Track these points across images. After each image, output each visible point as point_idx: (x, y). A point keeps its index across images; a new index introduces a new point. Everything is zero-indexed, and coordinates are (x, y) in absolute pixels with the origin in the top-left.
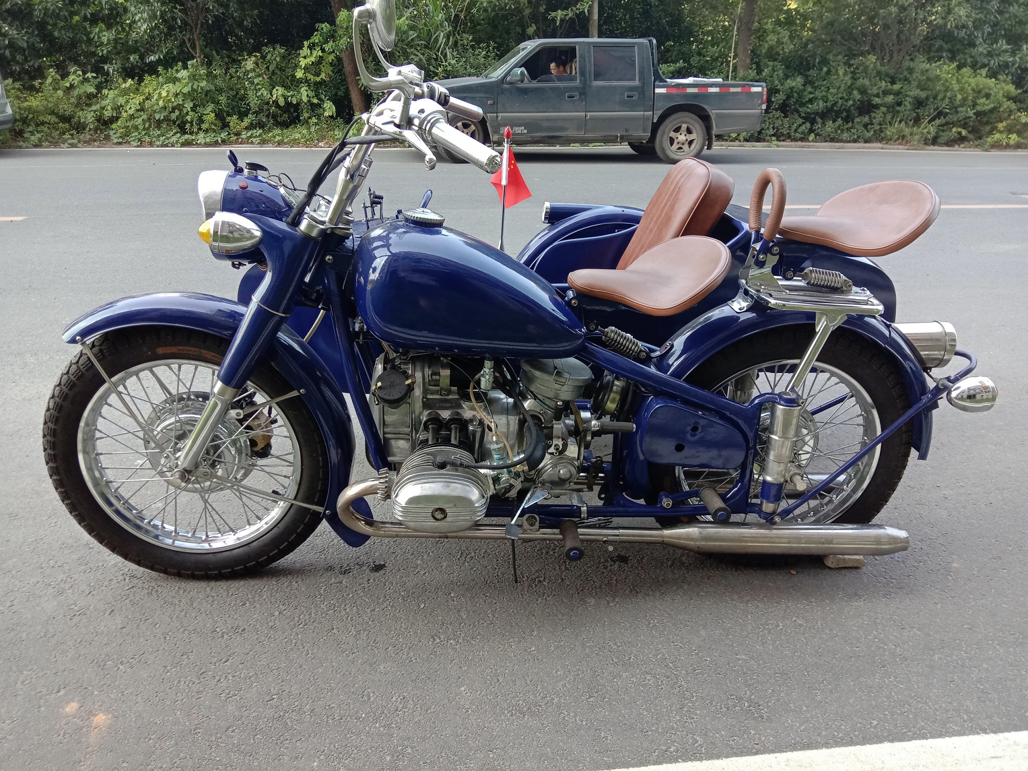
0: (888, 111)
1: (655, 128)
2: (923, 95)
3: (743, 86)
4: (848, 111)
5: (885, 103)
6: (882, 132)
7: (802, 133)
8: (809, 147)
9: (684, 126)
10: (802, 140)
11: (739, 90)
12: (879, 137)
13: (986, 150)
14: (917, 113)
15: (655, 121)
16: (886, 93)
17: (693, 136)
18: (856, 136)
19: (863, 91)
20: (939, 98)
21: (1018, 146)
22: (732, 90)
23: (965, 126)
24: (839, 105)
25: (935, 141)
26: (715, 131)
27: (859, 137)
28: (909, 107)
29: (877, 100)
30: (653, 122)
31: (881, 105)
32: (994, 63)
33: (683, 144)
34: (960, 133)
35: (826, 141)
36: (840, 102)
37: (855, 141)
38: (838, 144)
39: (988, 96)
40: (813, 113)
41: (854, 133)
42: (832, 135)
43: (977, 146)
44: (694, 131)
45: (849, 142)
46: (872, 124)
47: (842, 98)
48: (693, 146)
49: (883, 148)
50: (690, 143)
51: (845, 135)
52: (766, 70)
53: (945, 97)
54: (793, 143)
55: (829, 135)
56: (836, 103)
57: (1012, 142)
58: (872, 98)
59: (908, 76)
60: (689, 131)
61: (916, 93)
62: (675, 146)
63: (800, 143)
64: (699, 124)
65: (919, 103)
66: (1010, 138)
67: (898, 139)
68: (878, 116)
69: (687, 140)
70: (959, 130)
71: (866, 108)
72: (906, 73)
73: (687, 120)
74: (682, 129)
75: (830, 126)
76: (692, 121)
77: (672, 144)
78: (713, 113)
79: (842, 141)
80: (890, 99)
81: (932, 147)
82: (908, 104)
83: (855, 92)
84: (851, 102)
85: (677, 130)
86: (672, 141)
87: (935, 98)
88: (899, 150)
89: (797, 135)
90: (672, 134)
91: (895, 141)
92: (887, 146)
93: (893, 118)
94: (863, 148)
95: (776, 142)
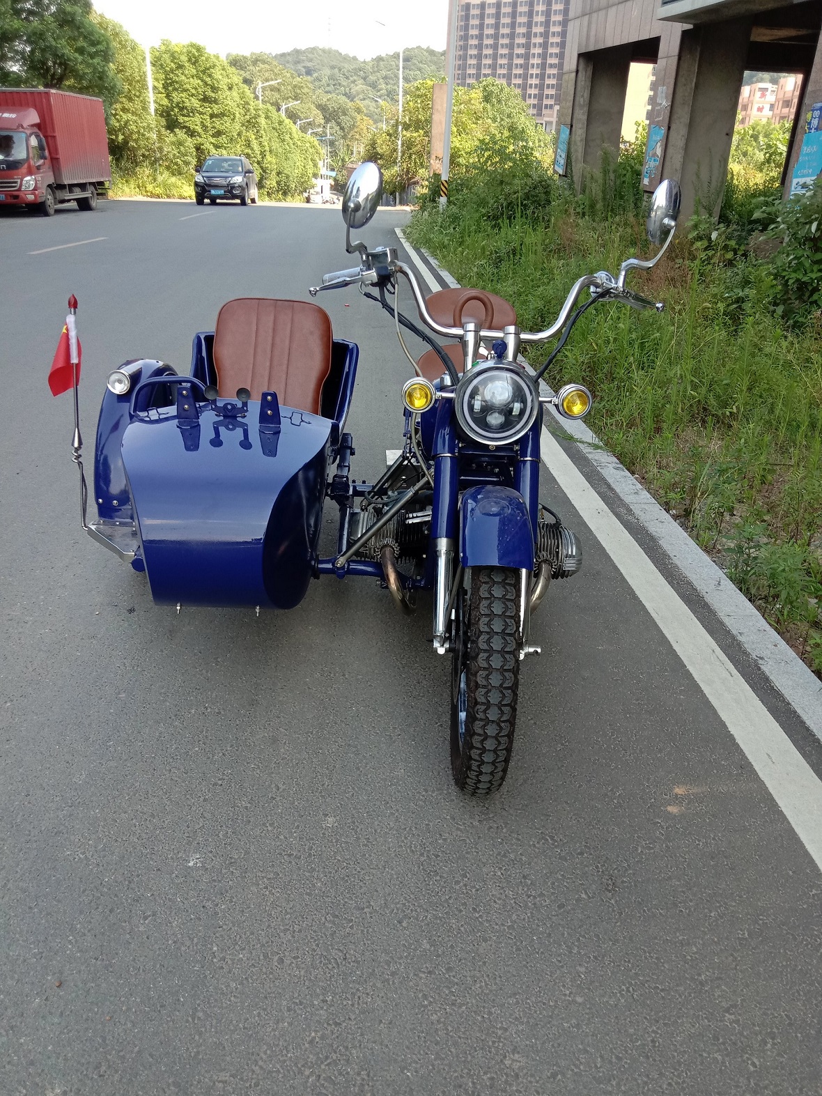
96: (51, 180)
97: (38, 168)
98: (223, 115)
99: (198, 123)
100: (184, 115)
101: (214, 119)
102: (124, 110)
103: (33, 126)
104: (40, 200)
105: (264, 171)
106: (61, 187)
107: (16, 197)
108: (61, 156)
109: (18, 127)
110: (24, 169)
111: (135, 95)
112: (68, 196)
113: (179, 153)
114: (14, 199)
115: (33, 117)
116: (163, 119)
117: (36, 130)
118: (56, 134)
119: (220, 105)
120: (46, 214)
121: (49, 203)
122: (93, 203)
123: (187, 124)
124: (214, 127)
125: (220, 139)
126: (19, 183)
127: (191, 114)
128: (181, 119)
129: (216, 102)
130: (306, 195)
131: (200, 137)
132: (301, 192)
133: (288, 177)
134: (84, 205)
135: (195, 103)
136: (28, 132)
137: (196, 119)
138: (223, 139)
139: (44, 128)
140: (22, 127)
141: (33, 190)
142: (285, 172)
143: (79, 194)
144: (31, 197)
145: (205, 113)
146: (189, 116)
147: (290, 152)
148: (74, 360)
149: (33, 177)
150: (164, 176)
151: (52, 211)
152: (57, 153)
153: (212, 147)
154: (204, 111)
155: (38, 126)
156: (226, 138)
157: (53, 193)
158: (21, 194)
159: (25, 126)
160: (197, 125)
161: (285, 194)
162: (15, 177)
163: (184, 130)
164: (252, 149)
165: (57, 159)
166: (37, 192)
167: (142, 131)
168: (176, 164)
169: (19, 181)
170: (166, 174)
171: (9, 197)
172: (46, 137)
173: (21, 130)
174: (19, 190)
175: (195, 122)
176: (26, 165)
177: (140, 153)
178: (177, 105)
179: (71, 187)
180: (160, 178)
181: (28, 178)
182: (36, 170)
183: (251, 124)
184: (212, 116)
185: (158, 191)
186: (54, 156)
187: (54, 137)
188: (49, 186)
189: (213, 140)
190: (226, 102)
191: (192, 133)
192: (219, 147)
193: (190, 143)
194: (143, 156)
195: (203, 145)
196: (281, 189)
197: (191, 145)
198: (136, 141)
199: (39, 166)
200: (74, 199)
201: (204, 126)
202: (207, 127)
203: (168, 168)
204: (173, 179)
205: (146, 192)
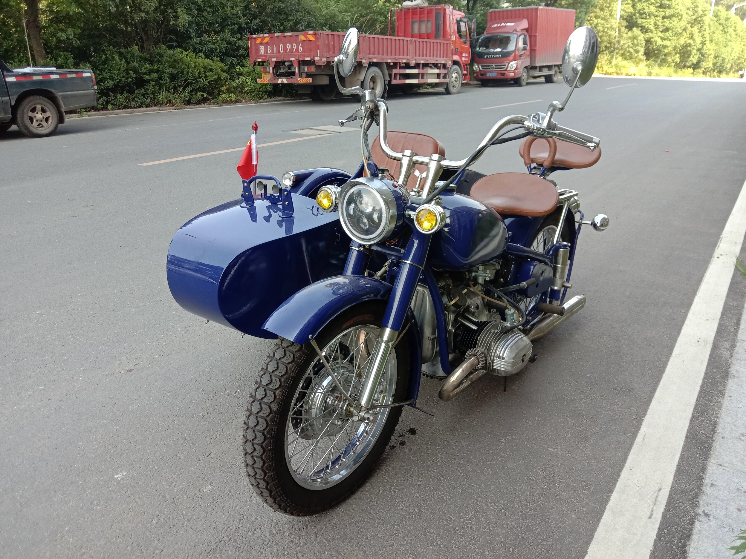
0: (156, 85)
1: (14, 109)
2: (175, 71)
3: (77, 73)
4: (129, 85)
5: (153, 79)
6: (155, 98)
7: (102, 104)
8: (110, 114)
9: (39, 107)
10: (102, 109)
11: (74, 76)
12: (155, 103)
13: (220, 106)
14: (174, 84)
15: (13, 104)
16: (151, 71)
17: (48, 114)
18: (140, 103)
19: (135, 71)
20: (185, 73)
21: (236, 101)
22: (69, 76)
23: (203, 90)
24: (122, 82)
25: (189, 102)
26: (63, 108)
27: (141, 104)
28: (168, 80)
29: (147, 77)
30: (12, 106)
31: (150, 80)
32: (206, 49)
33: (41, 121)
34: (203, 95)
35: (120, 109)
36: (123, 80)
37: (140, 107)
38: (129, 110)
39: (211, 70)
40: (105, 89)
41: (137, 101)
42: (124, 104)
43: (214, 103)
44: (47, 109)
45: (136, 108)
46: (147, 94)
47: (123, 77)
48: (50, 122)
49: (160, 110)
50: (47, 120)
51: (132, 104)
52: (60, 59)
53: (188, 72)
54: (98, 112)
55: (122, 104)
56: (120, 80)
57: (233, 99)
58: (143, 76)
59: (160, 59)
60: (43, 111)
61: (170, 70)
62: (35, 124)
63: (101, 112)
64: (50, 103)
65: (173, 77)
66: (231, 97)
67: (167, 103)
68: (150, 87)
69: (44, 118)
70: (202, 93)
71: (141, 83)
72: (158, 57)
73: (39, 102)
74: (37, 109)
75: (120, 98)
76: (44, 103)
77: (32, 122)
78: (59, 94)
79: (131, 107)
80: (155, 75)
81: (188, 106)
82: (167, 80)
83: (131, 72)
84: (130, 80)
85: (33, 110)
86: (31, 119)
87: (182, 73)
88: (169, 110)
89: (99, 106)
90: (30, 114)
91: (166, 105)
92: (161, 108)
93: (159, 89)
94: (147, 111)
95: (85, 113)
96: (528, 63)
97: (520, 56)
98: (673, 16)
99: (652, 23)
100: (642, 18)
101: (665, 20)
102: (596, 17)
103: (522, 30)
104: (517, 76)
105: (703, 56)
106: (533, 68)
107: (504, 74)
108: (537, 48)
109: (513, 31)
110: (511, 57)
111: (606, 6)
112: (537, 73)
113: (632, 44)
114: (502, 75)
115: (525, 24)
116: (625, 22)
117: (525, 32)
118: (537, 34)
119: (672, 10)
120: (520, 85)
121: (523, 78)
122: (555, 79)
123: (644, 25)
124: (664, 26)
125: (667, 34)
126: (507, 66)
127: (648, 17)
128: (640, 21)
129: (669, 7)
130: (740, 73)
131: (652, 32)
132: (737, 71)
133: (724, 59)
134: (549, 79)
135: (653, 9)
136: (519, 34)
137: (651, 20)
138: (669, 34)
139: (530, 32)
140: (516, 30)
141: (514, 70)
142: (723, 56)
143: (546, 72)
144: (512, 74)
145: (659, 16)
146: (646, 18)
147: (730, 41)
148: (254, 163)
149: (516, 62)
150: (618, 60)
151: (524, 83)
152: (535, 46)
153: (659, 39)
154: (658, 15)
155: (527, 30)
156: (672, 32)
157: (528, 71)
158: (506, 73)
159: (518, 30)
160: (650, 25)
161: (720, 72)
162: (505, 62)
163: (640, 28)
164: (694, 40)
165: (535, 50)
166: (516, 71)
167: (606, 30)
168: (629, 52)
169: (507, 64)
170: (620, 58)
171: (499, 74)
172: (530, 36)
173: (515, 32)
174: (506, 70)
175: (649, 23)
176: (513, 55)
177: (603, 45)
178: (639, 12)
179: (541, 68)
180: (614, 61)
181: (513, 62)
182: (519, 58)
183: (697, 21)
184: (664, 18)
185: (612, 70)
186: (533, 48)
187: (535, 36)
188: (526, 67)
189: (662, 35)
190: (677, 7)
191: (644, 30)
192: (665, 39)
193: (641, 37)
194: (606, 47)
195: (653, 38)
196: (717, 69)
197: (643, 39)
198: (601, 37)
199: (522, 54)
200: (543, 76)
201: (656, 26)
202: (659, 25)
203: (622, 55)
204: (625, 62)
205: (603, 71)
